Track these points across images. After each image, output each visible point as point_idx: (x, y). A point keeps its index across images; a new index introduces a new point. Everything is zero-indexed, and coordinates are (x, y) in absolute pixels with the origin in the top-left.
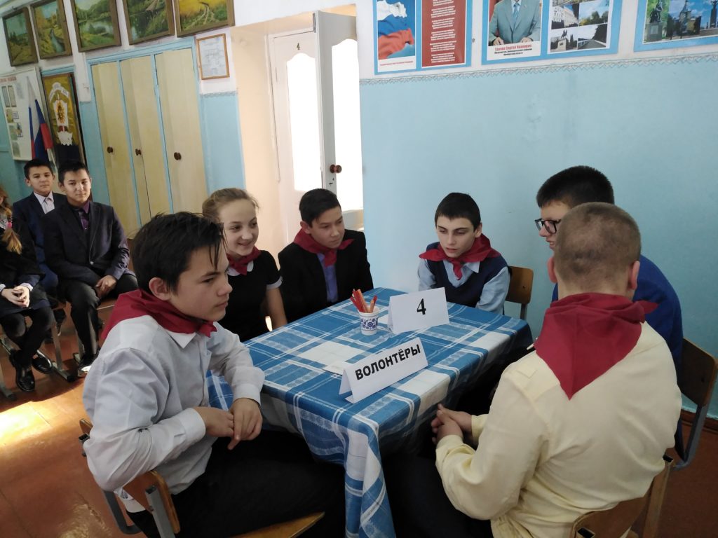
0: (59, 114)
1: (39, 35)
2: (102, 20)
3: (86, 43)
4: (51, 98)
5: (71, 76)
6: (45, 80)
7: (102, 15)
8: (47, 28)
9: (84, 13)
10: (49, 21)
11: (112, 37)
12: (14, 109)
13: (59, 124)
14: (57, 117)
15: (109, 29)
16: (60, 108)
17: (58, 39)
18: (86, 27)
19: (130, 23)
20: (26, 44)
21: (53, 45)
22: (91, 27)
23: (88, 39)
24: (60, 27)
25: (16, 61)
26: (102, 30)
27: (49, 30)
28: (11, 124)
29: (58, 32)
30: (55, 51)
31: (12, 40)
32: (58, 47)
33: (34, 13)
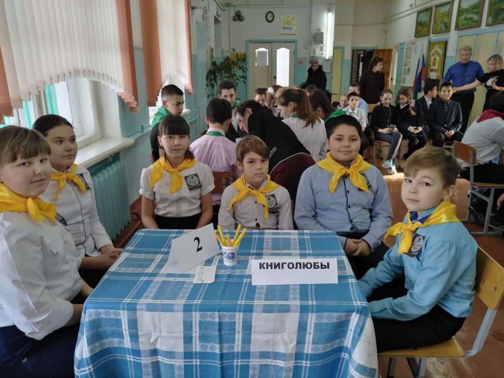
0: (433, 63)
1: (435, 22)
2: (473, 13)
3: (460, 25)
4: (431, 54)
5: (446, 43)
6: (431, 45)
7: (474, 10)
8: (441, 17)
9: (464, 9)
10: (443, 14)
11: (476, 22)
12: (409, 59)
13: (432, 68)
14: (432, 64)
15: (476, 17)
16: (435, 59)
17: (444, 23)
18: (463, 17)
19: (489, 14)
20: (426, 26)
21: (441, 27)
22: (466, 17)
23: (461, 23)
24: (448, 17)
25: (418, 34)
26: (471, 19)
27: (441, 19)
28: (405, 67)
29: (446, 20)
30: (441, 29)
31: (419, 24)
32: (443, 27)
33: (436, 10)
